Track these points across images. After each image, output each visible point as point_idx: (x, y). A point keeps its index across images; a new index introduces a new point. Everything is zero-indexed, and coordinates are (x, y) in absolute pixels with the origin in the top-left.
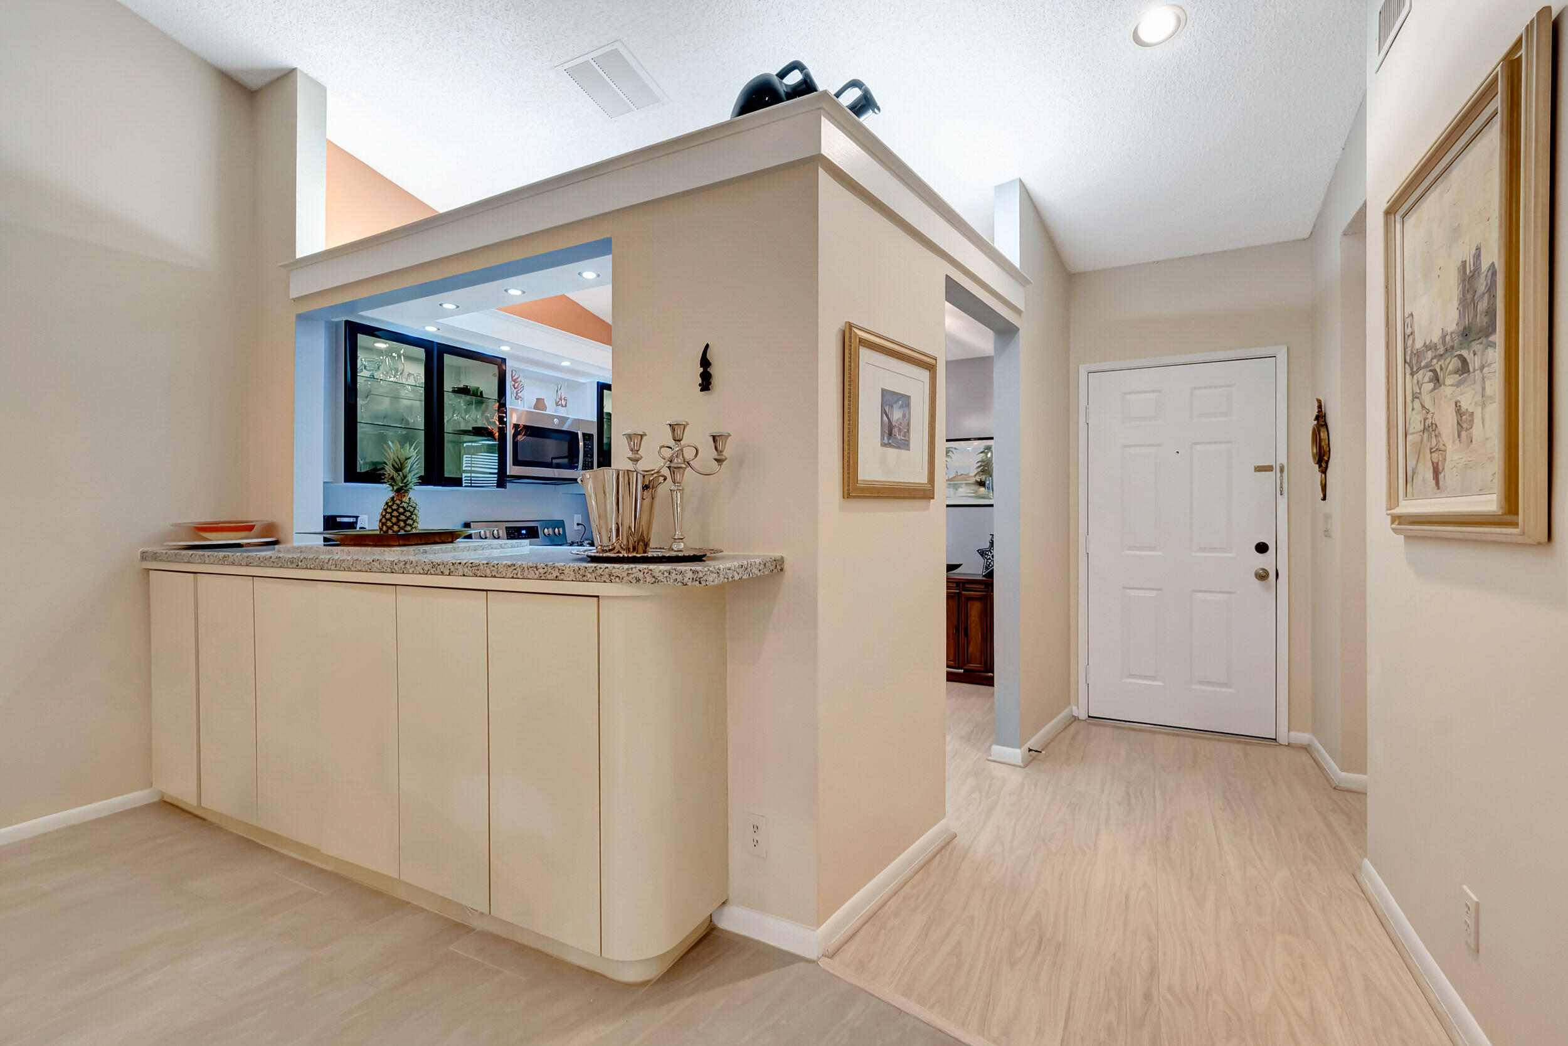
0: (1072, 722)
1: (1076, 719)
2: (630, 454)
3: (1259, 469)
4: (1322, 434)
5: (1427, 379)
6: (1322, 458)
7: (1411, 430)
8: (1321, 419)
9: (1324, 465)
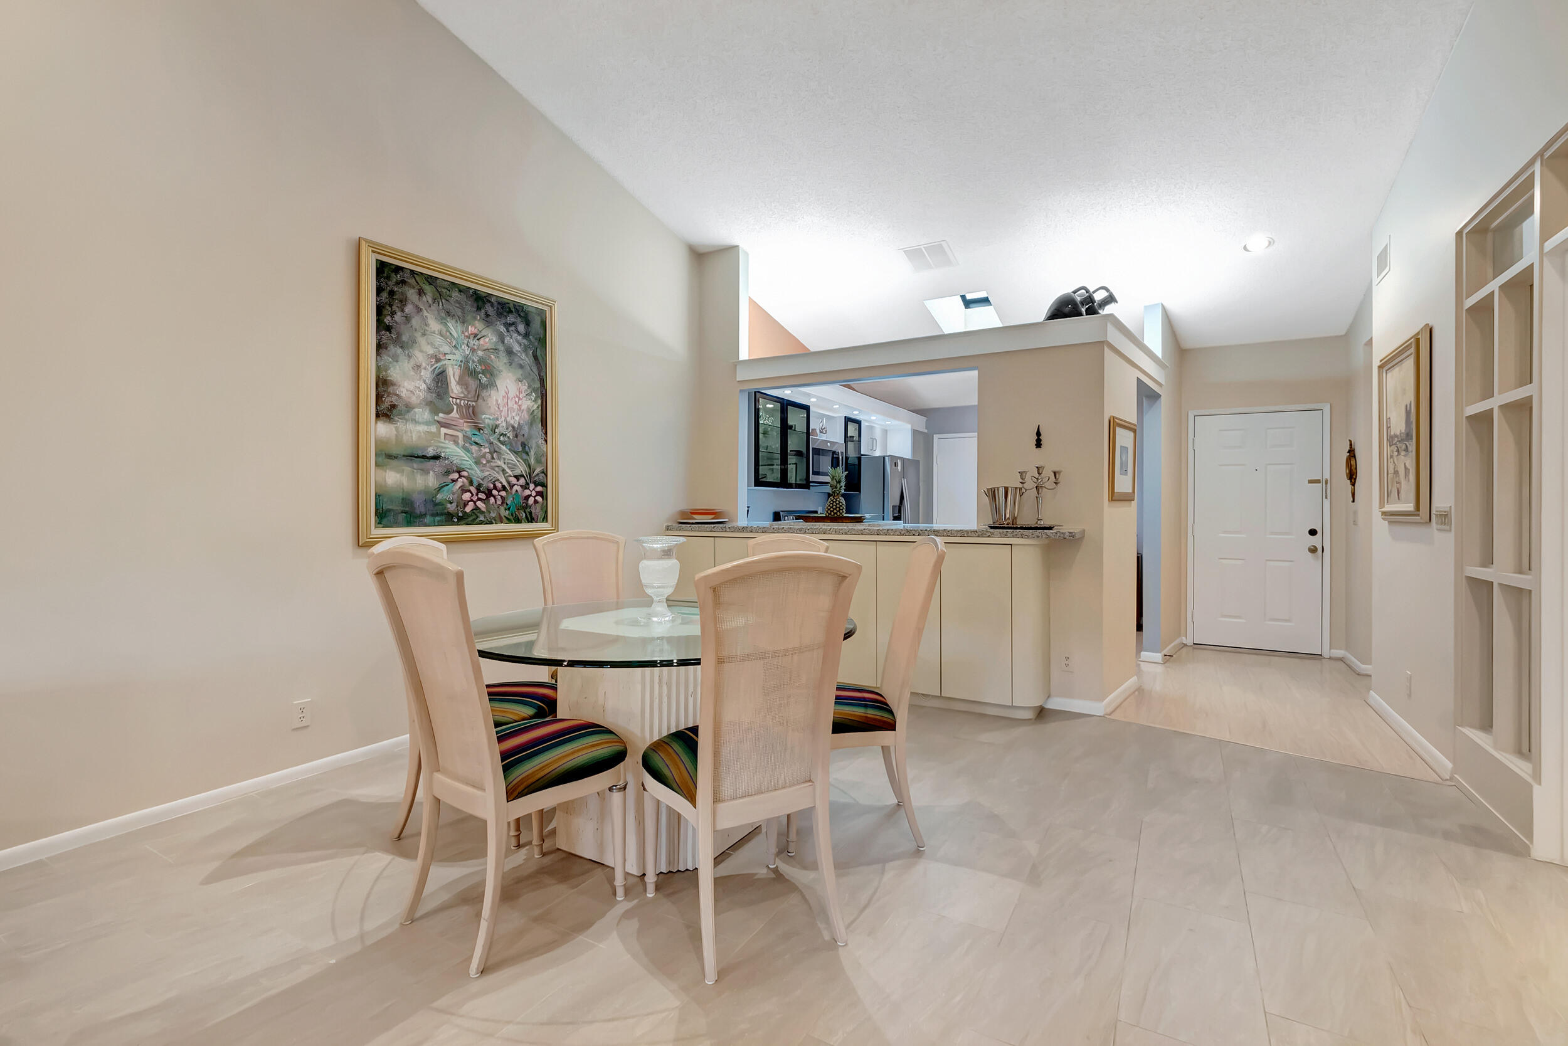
0: (1182, 648)
1: (1185, 645)
2: (1021, 481)
3: (1311, 482)
4: (1352, 462)
5: (1395, 450)
6: (1352, 476)
7: (1389, 472)
8: (1352, 452)
9: (1353, 481)
